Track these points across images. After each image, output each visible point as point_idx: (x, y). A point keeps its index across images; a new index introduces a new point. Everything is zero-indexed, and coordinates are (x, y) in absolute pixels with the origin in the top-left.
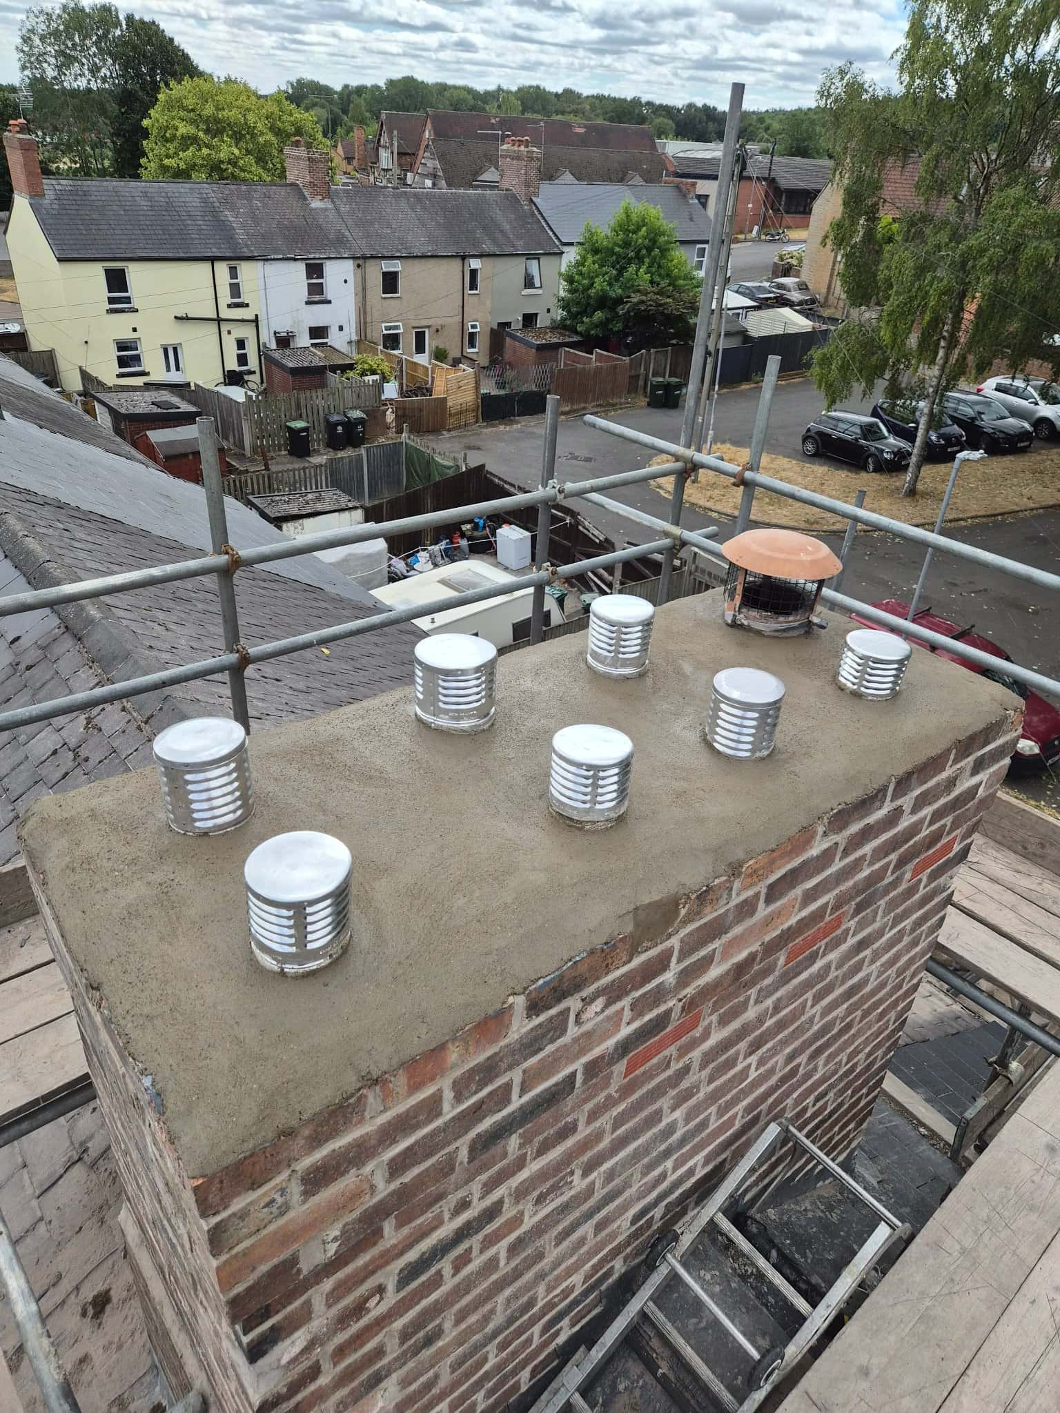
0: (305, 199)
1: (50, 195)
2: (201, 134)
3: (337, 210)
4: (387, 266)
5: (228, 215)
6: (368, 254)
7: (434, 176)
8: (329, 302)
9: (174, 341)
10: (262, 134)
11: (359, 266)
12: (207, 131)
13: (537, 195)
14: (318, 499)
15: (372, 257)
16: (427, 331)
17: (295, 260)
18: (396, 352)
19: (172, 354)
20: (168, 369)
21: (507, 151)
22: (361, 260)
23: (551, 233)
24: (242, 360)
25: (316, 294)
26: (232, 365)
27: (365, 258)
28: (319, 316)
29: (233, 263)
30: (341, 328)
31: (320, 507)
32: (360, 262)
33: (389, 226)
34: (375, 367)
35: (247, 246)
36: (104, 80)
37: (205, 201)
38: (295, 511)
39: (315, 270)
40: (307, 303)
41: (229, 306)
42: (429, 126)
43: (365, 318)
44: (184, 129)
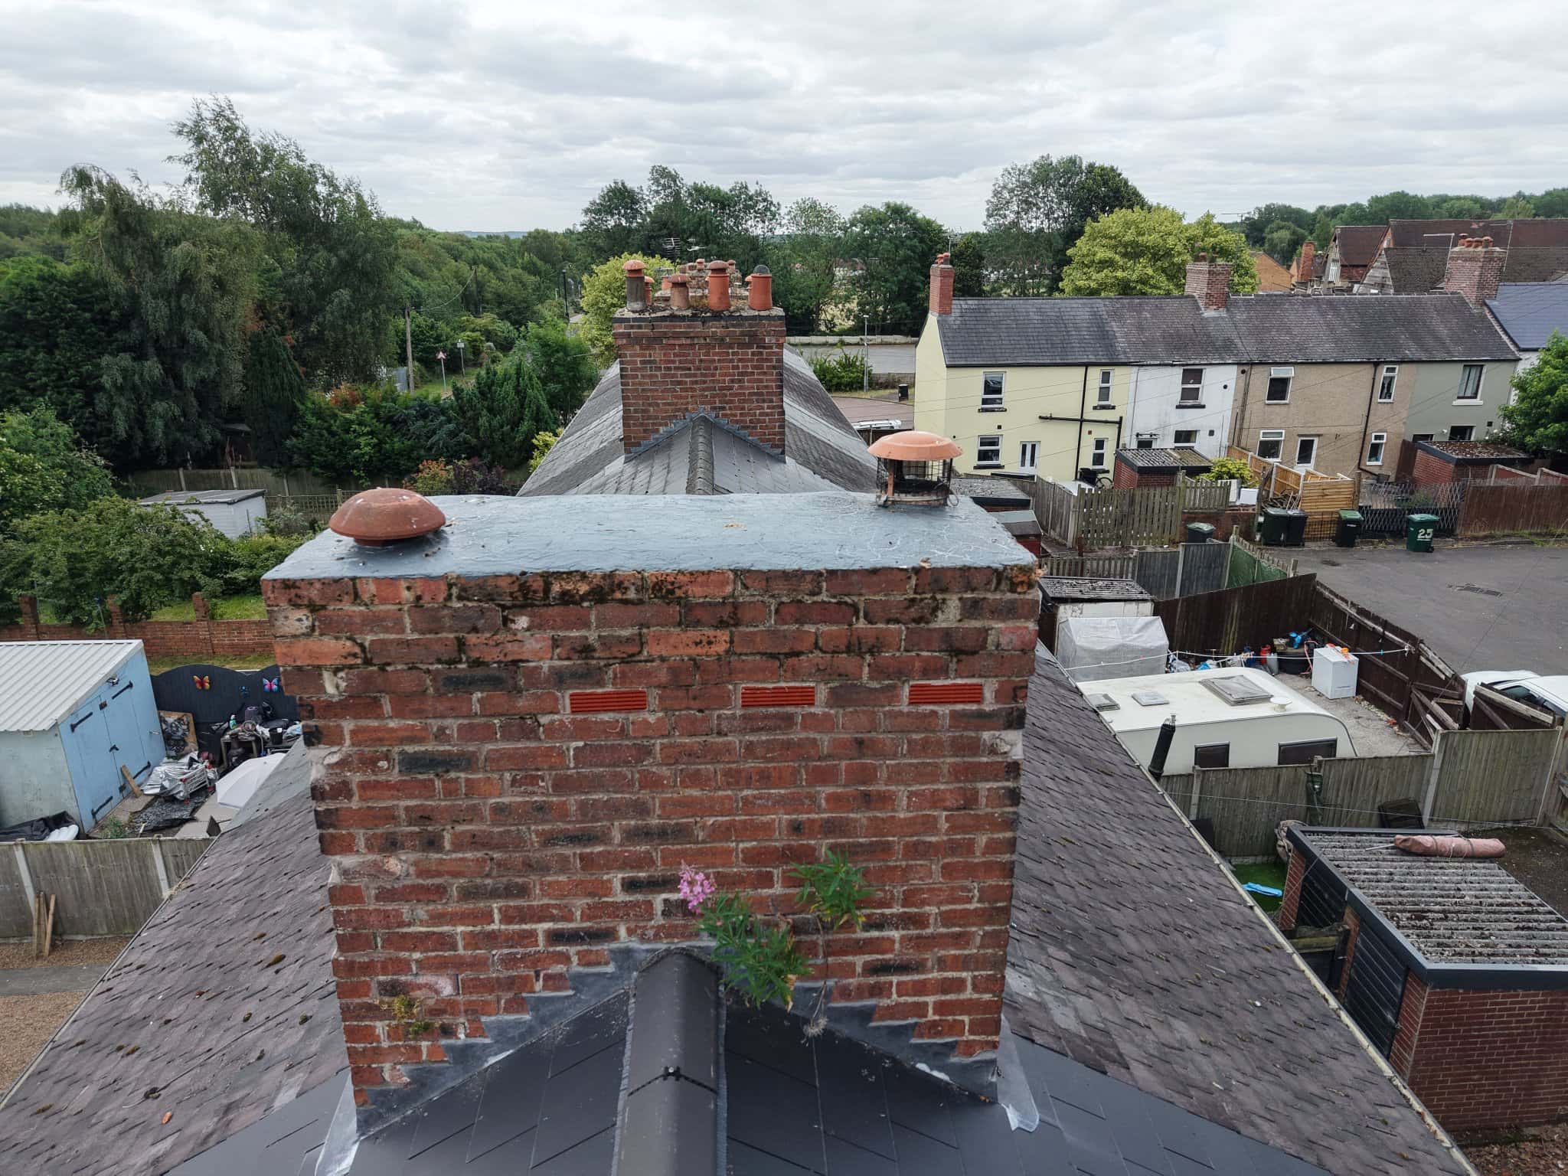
0: (1198, 308)
1: (956, 312)
2: (1117, 257)
3: (1232, 318)
4: (1278, 372)
5: (1115, 326)
6: (1256, 359)
7: (1382, 286)
8: (1203, 407)
9: (1034, 439)
10: (1180, 254)
11: (1243, 372)
12: (1125, 255)
13: (1493, 297)
14: (1107, 587)
15: (1261, 363)
16: (1316, 440)
17: (1172, 365)
18: (1271, 460)
19: (1029, 452)
20: (1023, 464)
21: (1460, 252)
22: (1246, 366)
23: (1505, 338)
24: (1098, 459)
25: (1190, 398)
26: (1087, 462)
27: (1252, 364)
28: (1189, 419)
29: (1106, 369)
30: (1211, 433)
31: (1105, 594)
32: (1246, 368)
33: (1289, 332)
34: (1234, 471)
35: (1125, 353)
36: (1056, 220)
37: (1095, 314)
38: (1079, 595)
39: (1193, 375)
40: (1178, 407)
41: (1095, 408)
42: (1389, 236)
43: (1242, 424)
44: (1102, 254)
